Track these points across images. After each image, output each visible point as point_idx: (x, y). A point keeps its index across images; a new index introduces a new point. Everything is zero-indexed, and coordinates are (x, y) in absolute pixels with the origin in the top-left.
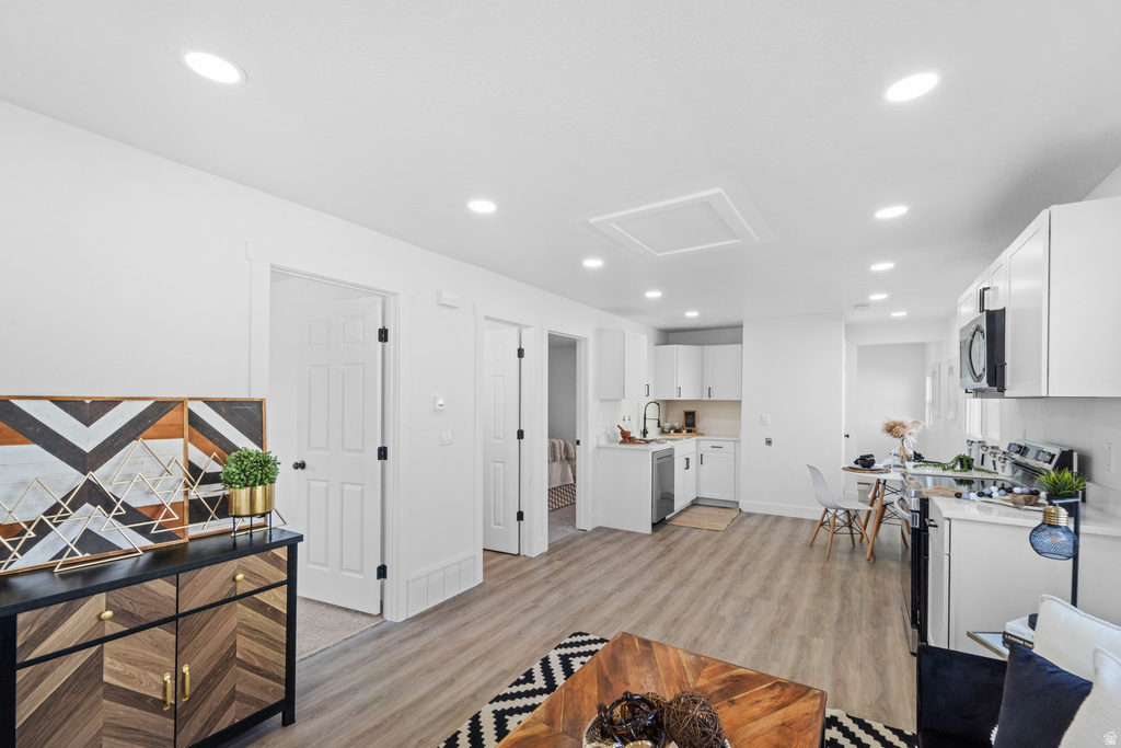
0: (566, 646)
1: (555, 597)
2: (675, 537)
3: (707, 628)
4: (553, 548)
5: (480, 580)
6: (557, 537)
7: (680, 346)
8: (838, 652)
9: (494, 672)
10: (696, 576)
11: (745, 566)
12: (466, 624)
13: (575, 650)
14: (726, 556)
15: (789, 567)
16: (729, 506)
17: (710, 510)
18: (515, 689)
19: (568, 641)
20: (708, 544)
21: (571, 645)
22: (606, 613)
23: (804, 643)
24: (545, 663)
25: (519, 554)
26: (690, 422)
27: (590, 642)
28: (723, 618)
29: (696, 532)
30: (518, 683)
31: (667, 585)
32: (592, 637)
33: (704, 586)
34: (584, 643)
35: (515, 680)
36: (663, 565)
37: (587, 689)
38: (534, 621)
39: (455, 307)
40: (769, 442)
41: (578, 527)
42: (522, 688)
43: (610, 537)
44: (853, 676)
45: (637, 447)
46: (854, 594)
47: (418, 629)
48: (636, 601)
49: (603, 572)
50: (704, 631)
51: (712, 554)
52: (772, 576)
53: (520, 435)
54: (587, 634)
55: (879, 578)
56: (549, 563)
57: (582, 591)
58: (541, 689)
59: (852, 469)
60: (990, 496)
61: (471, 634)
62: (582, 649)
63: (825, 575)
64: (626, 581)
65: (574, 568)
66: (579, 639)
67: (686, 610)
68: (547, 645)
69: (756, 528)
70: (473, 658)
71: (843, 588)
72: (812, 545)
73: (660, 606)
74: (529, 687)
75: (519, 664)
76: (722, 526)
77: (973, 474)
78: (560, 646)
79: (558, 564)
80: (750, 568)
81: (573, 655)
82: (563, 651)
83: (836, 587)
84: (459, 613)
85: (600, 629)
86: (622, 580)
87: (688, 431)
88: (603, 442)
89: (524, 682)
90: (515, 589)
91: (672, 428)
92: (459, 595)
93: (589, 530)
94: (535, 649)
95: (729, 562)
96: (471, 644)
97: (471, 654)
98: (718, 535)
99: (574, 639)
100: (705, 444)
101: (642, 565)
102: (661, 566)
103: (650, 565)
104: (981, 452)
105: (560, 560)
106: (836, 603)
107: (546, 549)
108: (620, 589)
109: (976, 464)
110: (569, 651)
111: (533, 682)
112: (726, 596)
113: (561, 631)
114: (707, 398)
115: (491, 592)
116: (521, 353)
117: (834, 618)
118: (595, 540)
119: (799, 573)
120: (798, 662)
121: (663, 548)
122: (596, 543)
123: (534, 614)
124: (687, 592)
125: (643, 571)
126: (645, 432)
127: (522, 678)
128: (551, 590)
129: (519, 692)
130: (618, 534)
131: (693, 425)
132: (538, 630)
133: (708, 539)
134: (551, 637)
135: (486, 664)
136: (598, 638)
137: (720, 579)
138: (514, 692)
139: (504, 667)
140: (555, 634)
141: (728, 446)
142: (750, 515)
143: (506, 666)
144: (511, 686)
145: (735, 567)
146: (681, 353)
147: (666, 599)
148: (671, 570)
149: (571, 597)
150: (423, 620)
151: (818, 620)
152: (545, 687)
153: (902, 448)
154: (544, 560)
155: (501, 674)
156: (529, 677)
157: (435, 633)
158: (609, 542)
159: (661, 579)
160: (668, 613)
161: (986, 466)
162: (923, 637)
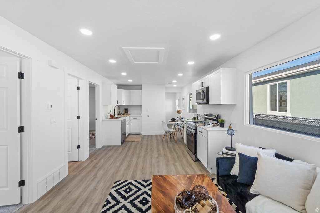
0: (115, 187)
1: (101, 172)
2: (129, 145)
3: (152, 168)
4: (91, 156)
5: (67, 174)
6: (91, 152)
7: (124, 90)
8: (182, 165)
9: (93, 206)
10: (141, 154)
11: (151, 149)
12: (70, 192)
13: (119, 187)
14: (145, 147)
15: (161, 147)
16: (139, 134)
17: (134, 136)
18: (105, 208)
19: (115, 185)
20: (139, 145)
21: (117, 186)
22: (122, 172)
23: (175, 165)
24: (111, 195)
25: (78, 161)
26: (126, 112)
27: (122, 183)
28: (154, 164)
29: (134, 143)
30: (105, 206)
31: (135, 159)
32: (122, 181)
33: (145, 157)
34: (120, 184)
35: (103, 205)
36: (130, 154)
37: (159, 196)
38: (98, 182)
39: (57, 68)
40: (149, 116)
41: (96, 147)
42: (108, 207)
43: (109, 149)
44: (188, 169)
45: (115, 119)
46: (177, 151)
47: (46, 202)
48: (129, 166)
49: (113, 160)
50: (151, 169)
51: (141, 148)
52: (159, 151)
53: (79, 118)
54: (120, 181)
55: (179, 146)
56: (92, 161)
57: (110, 168)
58: (114, 204)
59: (171, 121)
60: (210, 125)
61: (74, 195)
62: (121, 186)
63: (169, 148)
64: (122, 161)
65: (102, 161)
66: (118, 183)
67: (144, 164)
68: (108, 188)
69: (148, 139)
70: (81, 204)
71: (174, 150)
72: (162, 141)
73: (137, 165)
74: (110, 205)
75: (101, 199)
76: (140, 140)
77: (197, 121)
78: (113, 188)
79: (96, 161)
80: (152, 149)
81: (119, 189)
82: (115, 189)
83: (173, 150)
84: (64, 189)
85: (123, 178)
86: (121, 161)
87: (126, 114)
88: (104, 119)
89: (107, 204)
90: (83, 173)
91: (122, 113)
92: (60, 183)
93: (101, 147)
94: (104, 192)
95: (147, 149)
96: (77, 199)
97: (79, 203)
98: (140, 142)
99: (116, 184)
100: (132, 118)
101: (124, 155)
102: (130, 153)
103: (126, 154)
104: (197, 116)
105: (96, 159)
106: (175, 153)
107: (88, 157)
108: (121, 164)
109: (197, 118)
110: (117, 188)
111: (111, 203)
112: (151, 158)
113: (110, 183)
114: (132, 105)
115: (74, 177)
116: (78, 88)
117: (177, 157)
118: (105, 150)
119: (164, 148)
120: (176, 170)
121: (127, 149)
122: (105, 151)
123: (97, 180)
124: (141, 160)
125: (125, 157)
126: (115, 115)
127: (106, 203)
128: (98, 170)
129: (107, 209)
130: (111, 147)
131: (127, 112)
132: (101, 185)
133: (138, 144)
134: (108, 186)
135: (88, 204)
136: (124, 181)
137: (147, 154)
138: (106, 209)
139: (96, 202)
140: (108, 184)
141: (138, 118)
142: (145, 136)
143: (96, 201)
144: (103, 208)
145: (149, 150)
146: (124, 92)
147: (137, 163)
148: (133, 155)
149: (107, 170)
150: (47, 198)
151: (174, 159)
152: (116, 203)
153: (180, 116)
154: (90, 161)
155: (96, 205)
156: (108, 202)
157: (57, 201)
158: (110, 150)
159: (132, 158)
160: (140, 167)
161: (198, 119)
162: (196, 157)
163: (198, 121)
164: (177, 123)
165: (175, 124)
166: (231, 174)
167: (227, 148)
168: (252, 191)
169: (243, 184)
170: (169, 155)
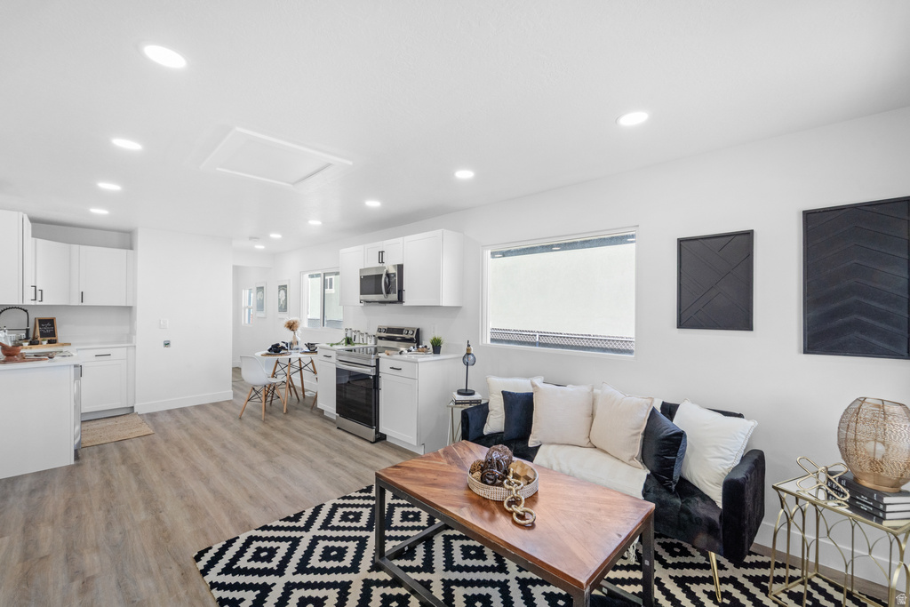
3: (278, 488)
16: (122, 413)
20: (163, 446)
23: (335, 464)
26: (47, 331)
28: (276, 478)
29: (128, 443)
31: (195, 485)
40: (167, 344)
46: (310, 432)
52: (255, 444)
54: (209, 549)
59: (270, 354)
63: (281, 431)
67: (245, 489)
71: (300, 432)
72: (240, 418)
73: (221, 497)
76: (146, 430)
83: (295, 433)
98: (157, 438)
100: (87, 354)
106: (309, 439)
109: (353, 340)
112: (251, 467)
114: (81, 304)
117: (323, 446)
119: (265, 435)
131: (53, 334)
133: (154, 443)
141: (118, 353)
142: (152, 415)
145: (219, 450)
147: (215, 492)
151: (319, 451)
153: (294, 337)
160: (238, 498)
161: (357, 341)
162: (377, 432)
163: (356, 346)
164: (289, 357)
165: (278, 362)
166: (485, 433)
167: (460, 393)
168: (531, 444)
169: (513, 439)
170: (297, 447)
